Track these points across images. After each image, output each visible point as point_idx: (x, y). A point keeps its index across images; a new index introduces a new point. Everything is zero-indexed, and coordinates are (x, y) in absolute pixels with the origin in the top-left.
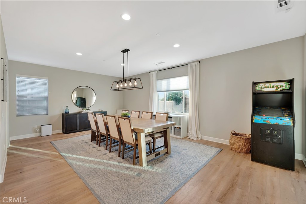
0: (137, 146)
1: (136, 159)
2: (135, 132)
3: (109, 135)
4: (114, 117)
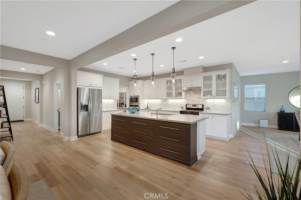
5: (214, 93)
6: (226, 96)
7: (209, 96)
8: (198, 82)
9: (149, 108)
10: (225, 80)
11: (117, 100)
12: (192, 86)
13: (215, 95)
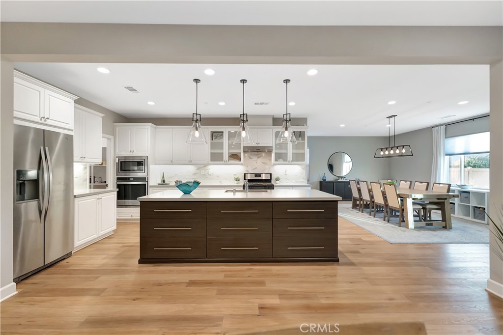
0: (403, 210)
1: (403, 221)
2: (400, 197)
3: (373, 202)
4: (379, 183)
5: (290, 156)
6: (304, 161)
7: (281, 161)
8: (267, 138)
9: (166, 182)
10: (302, 140)
11: (90, 167)
12: (259, 145)
13: (291, 160)
